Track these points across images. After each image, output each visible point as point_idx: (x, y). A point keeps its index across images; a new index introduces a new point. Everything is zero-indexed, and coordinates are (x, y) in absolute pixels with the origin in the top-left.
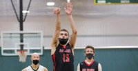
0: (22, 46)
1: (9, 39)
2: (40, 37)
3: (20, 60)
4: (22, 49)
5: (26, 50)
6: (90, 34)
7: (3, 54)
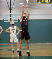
0: (11, 18)
1: (6, 16)
2: (17, 15)
3: (10, 23)
4: (11, 20)
5: (12, 20)
6: (35, 14)
7: (4, 21)
